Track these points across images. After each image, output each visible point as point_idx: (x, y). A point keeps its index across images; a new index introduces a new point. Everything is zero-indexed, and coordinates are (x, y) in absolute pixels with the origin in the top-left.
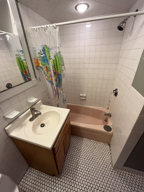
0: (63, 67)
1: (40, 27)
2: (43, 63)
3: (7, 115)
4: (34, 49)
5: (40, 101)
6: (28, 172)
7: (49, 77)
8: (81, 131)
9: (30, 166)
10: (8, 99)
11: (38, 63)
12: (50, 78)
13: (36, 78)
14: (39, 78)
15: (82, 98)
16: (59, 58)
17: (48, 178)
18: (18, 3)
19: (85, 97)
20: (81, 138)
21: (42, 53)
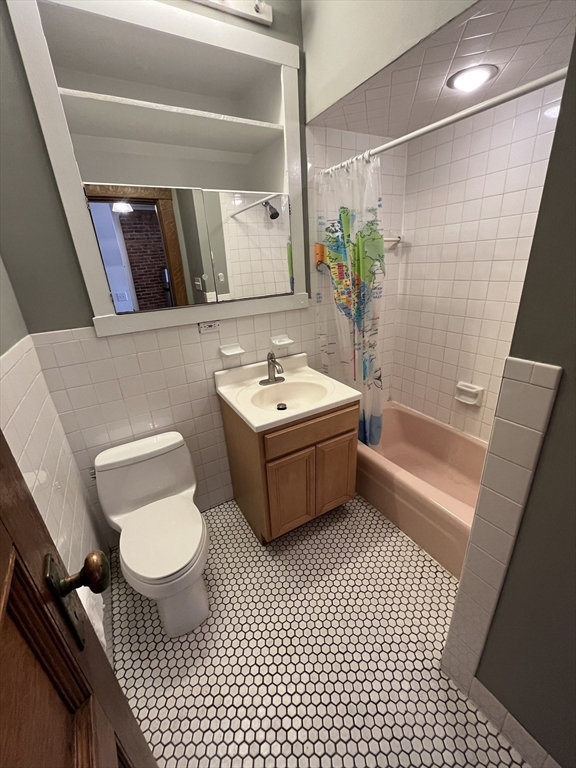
0: (377, 263)
1: (339, 166)
2: (333, 255)
3: (224, 348)
4: (320, 221)
5: (304, 354)
6: (227, 506)
7: (343, 293)
8: (396, 496)
9: (235, 499)
10: (235, 319)
11: (322, 253)
12: (344, 297)
13: (308, 290)
14: (318, 294)
15: (463, 397)
16: (367, 237)
17: (252, 540)
18: (307, 129)
19: (475, 395)
20: (392, 525)
21: (337, 228)
